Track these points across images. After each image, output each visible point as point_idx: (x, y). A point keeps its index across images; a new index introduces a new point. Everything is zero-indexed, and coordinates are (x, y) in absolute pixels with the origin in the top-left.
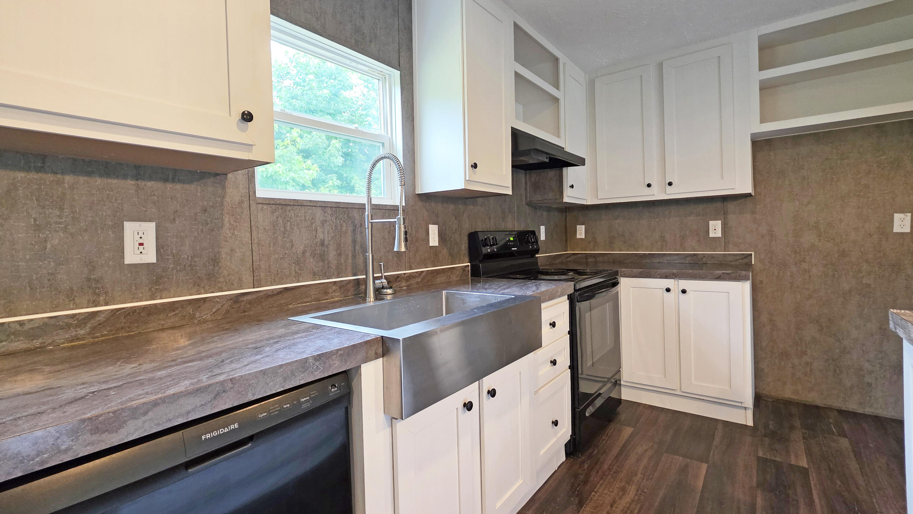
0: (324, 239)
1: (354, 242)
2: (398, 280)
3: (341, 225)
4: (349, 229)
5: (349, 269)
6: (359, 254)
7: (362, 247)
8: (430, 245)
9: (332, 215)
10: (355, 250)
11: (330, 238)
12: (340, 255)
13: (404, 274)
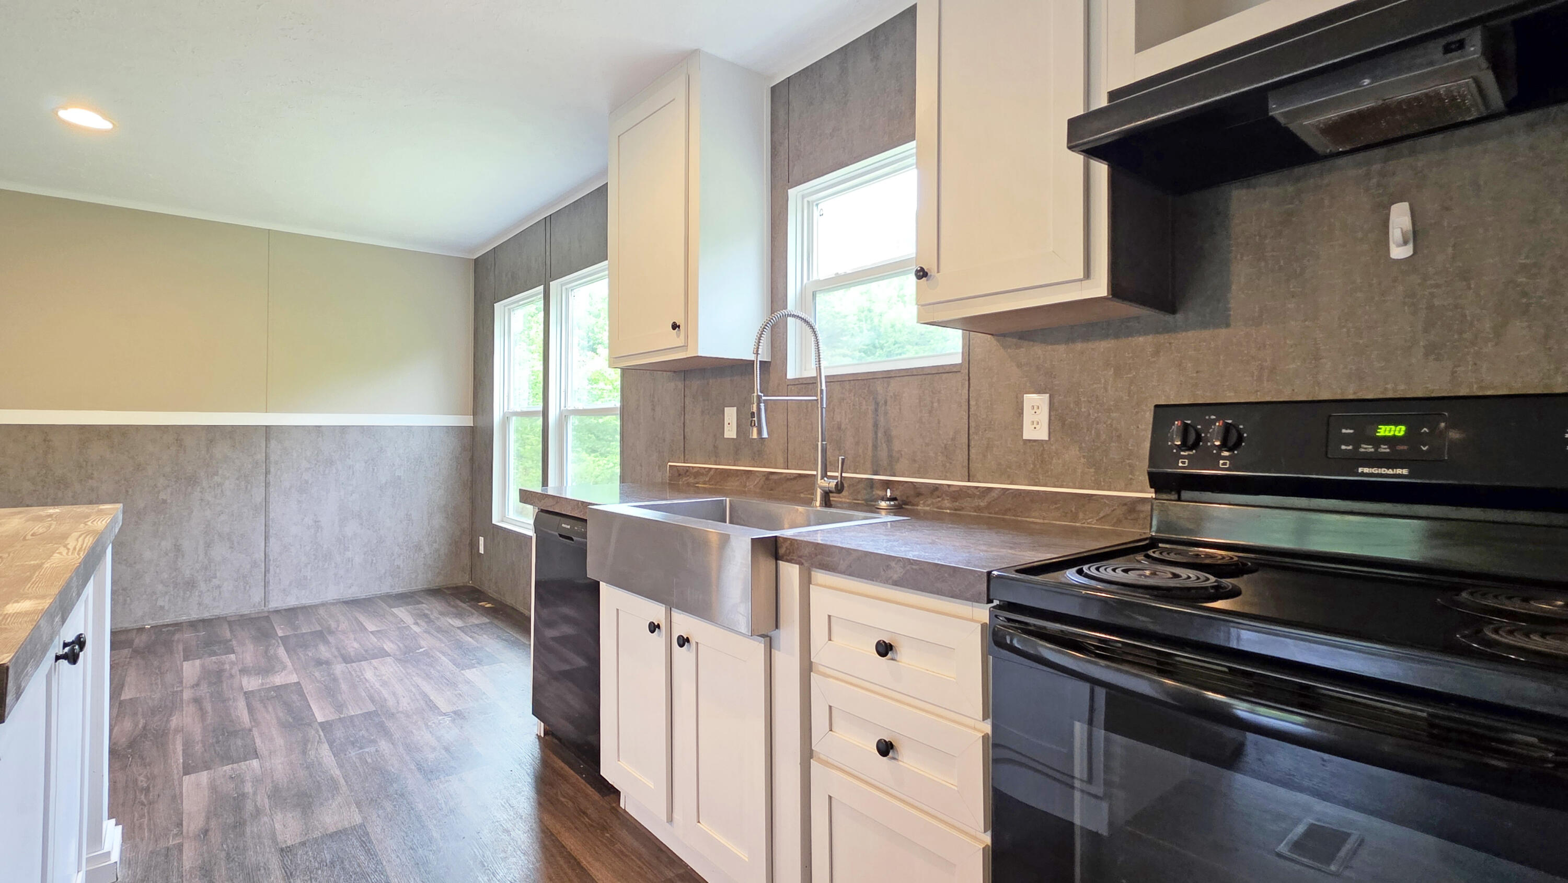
0: (841, 421)
1: (876, 425)
2: (937, 493)
3: (860, 404)
4: (870, 408)
5: (868, 465)
6: (881, 443)
7: (886, 435)
8: (1025, 437)
9: (850, 391)
10: (876, 438)
11: (847, 420)
12: (857, 443)
13: (949, 486)
